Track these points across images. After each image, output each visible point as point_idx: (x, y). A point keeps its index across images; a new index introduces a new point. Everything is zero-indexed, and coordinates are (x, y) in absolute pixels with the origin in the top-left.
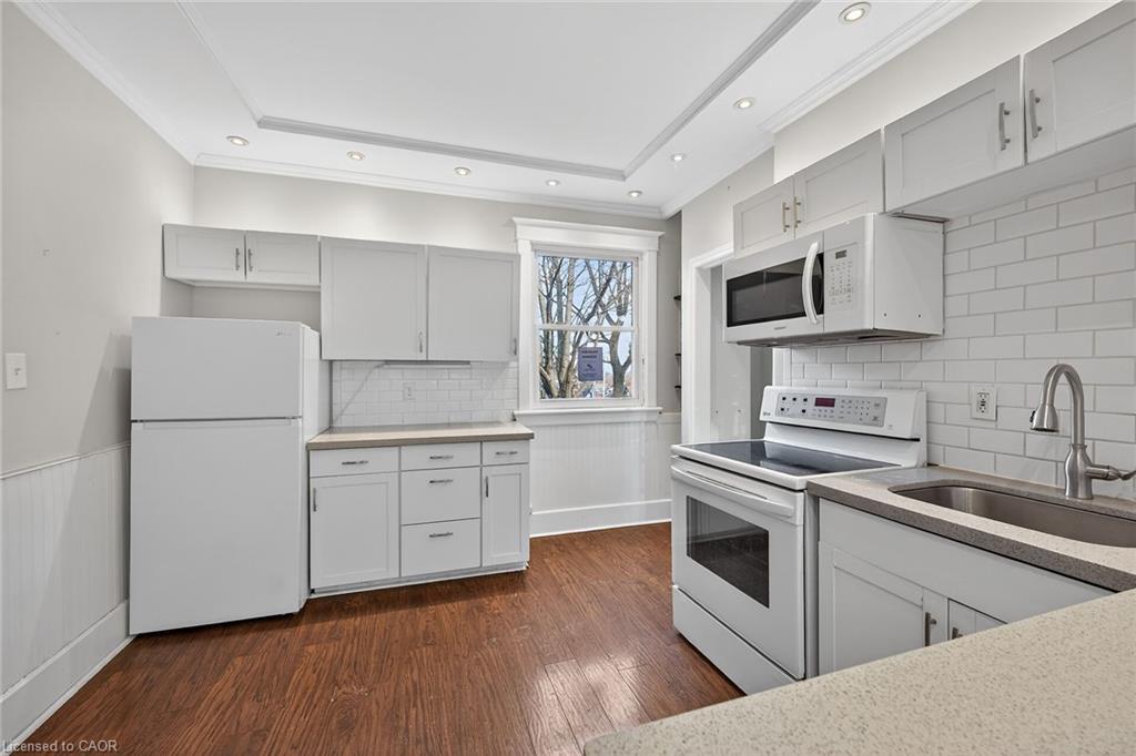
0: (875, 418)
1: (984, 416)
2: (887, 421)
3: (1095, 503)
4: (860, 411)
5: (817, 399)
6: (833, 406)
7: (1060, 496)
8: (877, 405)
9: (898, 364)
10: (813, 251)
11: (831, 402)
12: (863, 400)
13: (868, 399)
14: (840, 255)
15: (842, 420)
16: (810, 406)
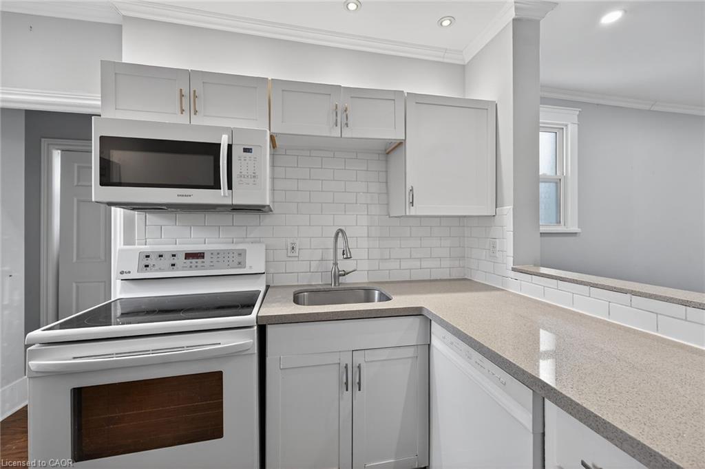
0: (240, 263)
1: (294, 255)
2: (248, 263)
3: (340, 287)
4: (226, 259)
5: (186, 254)
6: (203, 257)
7: (330, 287)
8: (240, 254)
9: (245, 228)
10: (224, 141)
11: (199, 255)
12: (228, 252)
13: (233, 251)
14: (247, 150)
15: (212, 267)
16: (180, 260)
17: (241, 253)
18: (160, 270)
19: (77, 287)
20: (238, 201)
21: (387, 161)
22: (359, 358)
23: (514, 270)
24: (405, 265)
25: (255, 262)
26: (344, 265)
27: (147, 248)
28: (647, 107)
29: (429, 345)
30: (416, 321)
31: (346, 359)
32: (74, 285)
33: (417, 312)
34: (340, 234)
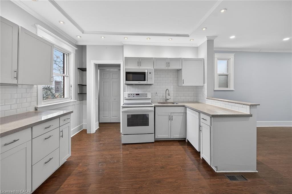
0: (146, 96)
1: (157, 95)
3: (167, 102)
10: (146, 71)
11: (139, 94)
12: (144, 94)
13: (145, 94)
14: (150, 73)
15: (141, 97)
16: (135, 95)
17: (146, 94)
18: (132, 97)
19: (103, 103)
20: (148, 83)
21: (178, 72)
22: (172, 114)
23: (207, 99)
24: (182, 98)
25: (149, 96)
26: (168, 97)
27: (129, 93)
28: (259, 51)
29: (186, 113)
30: (183, 108)
31: (170, 114)
32: (102, 102)
33: (184, 106)
34: (167, 90)
